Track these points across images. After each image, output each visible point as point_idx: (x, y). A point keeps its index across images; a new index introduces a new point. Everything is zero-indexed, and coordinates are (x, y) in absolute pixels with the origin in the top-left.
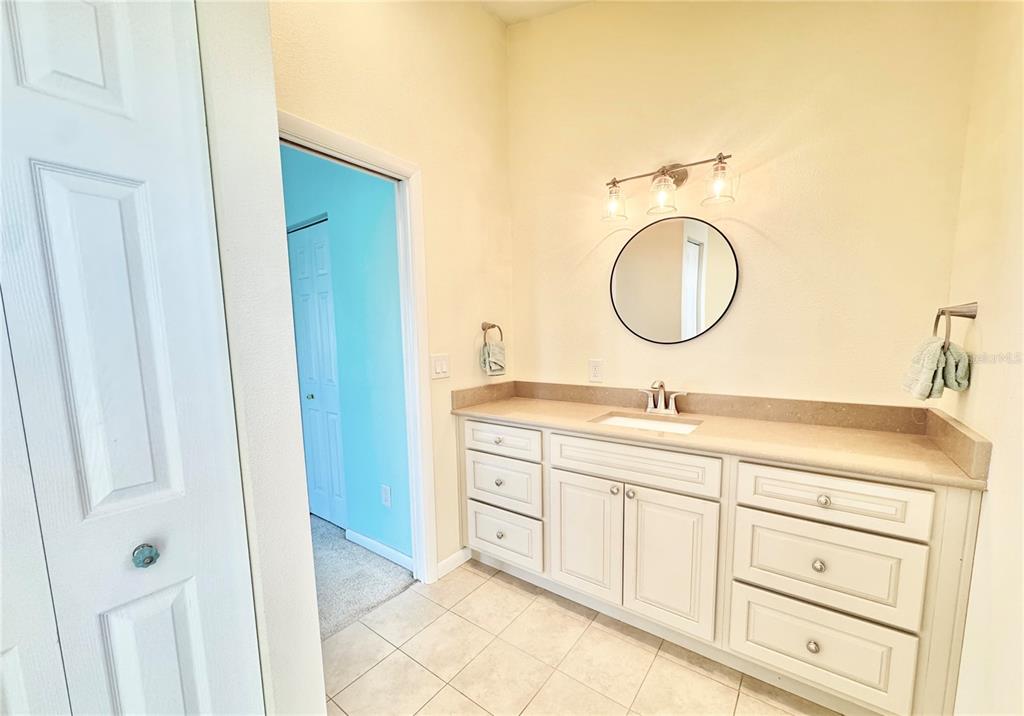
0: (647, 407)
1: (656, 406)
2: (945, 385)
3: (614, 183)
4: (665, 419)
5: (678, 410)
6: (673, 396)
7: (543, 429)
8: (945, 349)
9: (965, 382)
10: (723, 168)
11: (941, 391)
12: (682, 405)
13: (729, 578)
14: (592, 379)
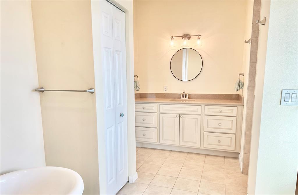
0: (180, 98)
1: (183, 97)
2: (240, 88)
3: (172, 37)
4: (186, 100)
5: (189, 98)
6: (187, 95)
7: (157, 104)
8: (239, 81)
9: (242, 88)
10: (200, 38)
11: (239, 90)
12: (189, 97)
13: (203, 131)
14: (165, 91)
